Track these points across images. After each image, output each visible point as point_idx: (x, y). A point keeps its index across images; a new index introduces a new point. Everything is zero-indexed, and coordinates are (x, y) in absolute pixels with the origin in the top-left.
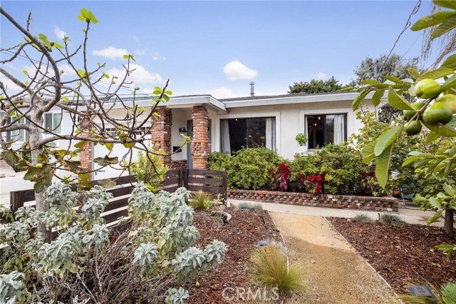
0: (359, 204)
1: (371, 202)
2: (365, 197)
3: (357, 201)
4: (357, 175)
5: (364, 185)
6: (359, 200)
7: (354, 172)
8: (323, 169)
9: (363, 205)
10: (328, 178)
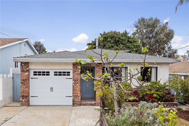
0: (166, 105)
1: (170, 104)
2: (168, 103)
3: (165, 104)
4: (164, 94)
5: (167, 98)
6: (166, 104)
7: (163, 93)
8: (152, 92)
9: (167, 105)
10: (155, 95)
